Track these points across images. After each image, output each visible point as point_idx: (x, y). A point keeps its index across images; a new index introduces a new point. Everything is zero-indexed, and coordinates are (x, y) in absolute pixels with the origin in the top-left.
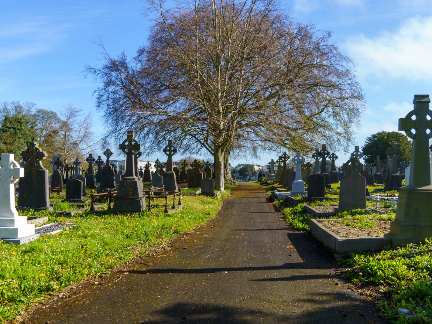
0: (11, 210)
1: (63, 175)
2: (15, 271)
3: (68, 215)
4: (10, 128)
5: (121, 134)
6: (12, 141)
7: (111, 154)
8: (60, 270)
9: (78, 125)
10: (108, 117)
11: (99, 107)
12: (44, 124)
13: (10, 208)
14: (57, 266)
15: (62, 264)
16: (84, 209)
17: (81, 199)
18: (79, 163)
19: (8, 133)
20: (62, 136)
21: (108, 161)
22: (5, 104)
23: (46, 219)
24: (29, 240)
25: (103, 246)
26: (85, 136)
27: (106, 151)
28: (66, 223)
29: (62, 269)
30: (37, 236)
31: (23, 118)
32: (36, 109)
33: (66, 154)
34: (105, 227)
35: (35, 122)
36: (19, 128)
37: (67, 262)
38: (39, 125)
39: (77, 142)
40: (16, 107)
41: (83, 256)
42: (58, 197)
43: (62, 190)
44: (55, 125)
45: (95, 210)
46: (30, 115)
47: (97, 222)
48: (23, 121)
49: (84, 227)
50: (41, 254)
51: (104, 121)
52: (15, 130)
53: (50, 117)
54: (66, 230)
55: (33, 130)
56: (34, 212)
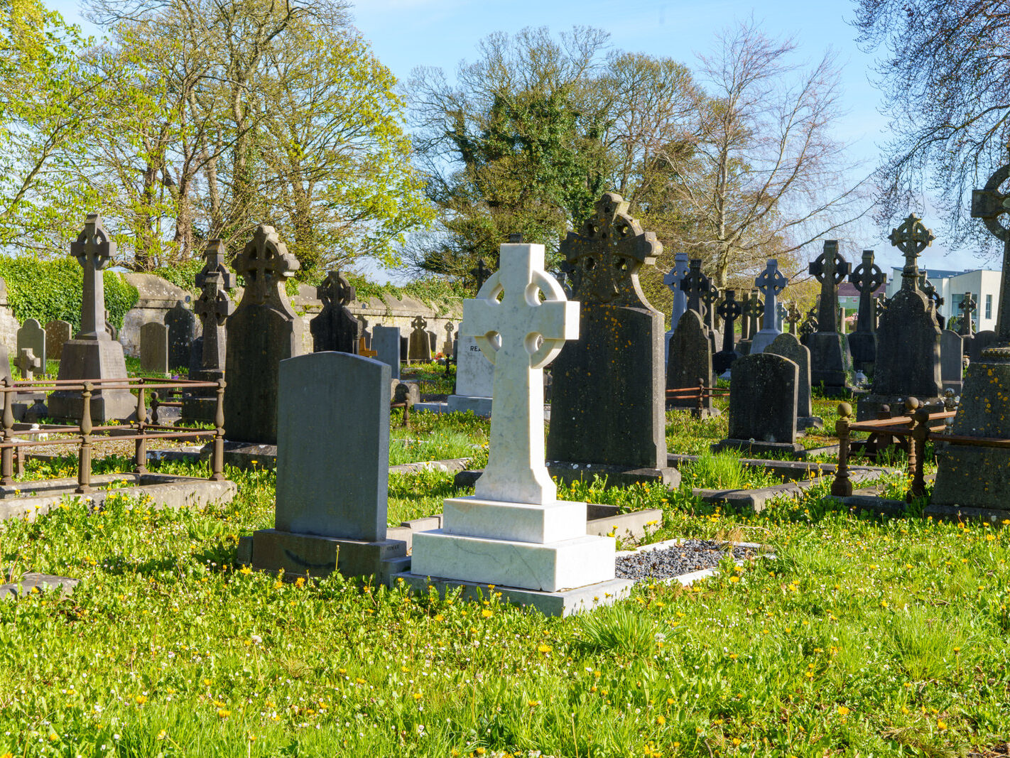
0: (531, 472)
1: (712, 336)
2: (550, 720)
3: (740, 507)
4: (511, 141)
5: (967, 147)
6: (517, 196)
7: (926, 238)
8: (721, 739)
9: (777, 114)
10: (910, 68)
11: (868, 24)
12: (638, 116)
13: (529, 464)
14: (707, 722)
15: (725, 715)
16: (808, 486)
17: (789, 439)
18: (783, 282)
19: (506, 161)
20: (709, 168)
21: (909, 273)
22: (497, 43)
23: (653, 518)
24: (596, 600)
25: (897, 656)
26: (803, 164)
27: (902, 228)
28: (735, 543)
29: (727, 736)
30: (623, 589)
31: (559, 96)
32: (610, 55)
33: (725, 245)
34: (900, 570)
35: (603, 112)
36: (545, 138)
37: (745, 708)
38: (621, 125)
39: (771, 192)
40: (533, 54)
41: (809, 689)
42: (695, 428)
43: (711, 400)
44: (680, 121)
45: (855, 492)
46: (587, 82)
47: (863, 546)
48: (558, 109)
49: (811, 567)
50: (645, 662)
51: (892, 89)
52: (530, 147)
53: (662, 86)
54: (734, 574)
55: (597, 147)
56: (608, 487)
